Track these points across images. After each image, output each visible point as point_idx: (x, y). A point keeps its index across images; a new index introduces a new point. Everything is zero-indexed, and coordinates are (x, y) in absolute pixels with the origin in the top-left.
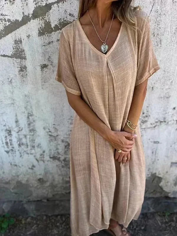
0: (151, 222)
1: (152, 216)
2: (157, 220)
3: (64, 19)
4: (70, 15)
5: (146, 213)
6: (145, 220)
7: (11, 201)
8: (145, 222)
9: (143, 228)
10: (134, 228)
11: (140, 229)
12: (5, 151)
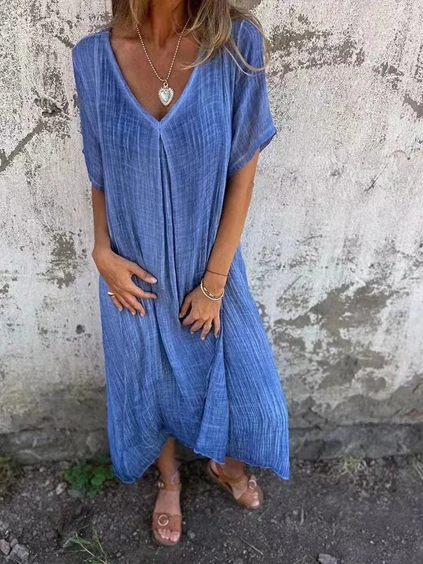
0: (403, 474)
1: (405, 462)
2: (416, 468)
3: (286, 26)
4: (301, 19)
5: (392, 457)
6: (392, 469)
7: (103, 429)
8: (391, 474)
9: (388, 486)
10: (369, 487)
11: (383, 488)
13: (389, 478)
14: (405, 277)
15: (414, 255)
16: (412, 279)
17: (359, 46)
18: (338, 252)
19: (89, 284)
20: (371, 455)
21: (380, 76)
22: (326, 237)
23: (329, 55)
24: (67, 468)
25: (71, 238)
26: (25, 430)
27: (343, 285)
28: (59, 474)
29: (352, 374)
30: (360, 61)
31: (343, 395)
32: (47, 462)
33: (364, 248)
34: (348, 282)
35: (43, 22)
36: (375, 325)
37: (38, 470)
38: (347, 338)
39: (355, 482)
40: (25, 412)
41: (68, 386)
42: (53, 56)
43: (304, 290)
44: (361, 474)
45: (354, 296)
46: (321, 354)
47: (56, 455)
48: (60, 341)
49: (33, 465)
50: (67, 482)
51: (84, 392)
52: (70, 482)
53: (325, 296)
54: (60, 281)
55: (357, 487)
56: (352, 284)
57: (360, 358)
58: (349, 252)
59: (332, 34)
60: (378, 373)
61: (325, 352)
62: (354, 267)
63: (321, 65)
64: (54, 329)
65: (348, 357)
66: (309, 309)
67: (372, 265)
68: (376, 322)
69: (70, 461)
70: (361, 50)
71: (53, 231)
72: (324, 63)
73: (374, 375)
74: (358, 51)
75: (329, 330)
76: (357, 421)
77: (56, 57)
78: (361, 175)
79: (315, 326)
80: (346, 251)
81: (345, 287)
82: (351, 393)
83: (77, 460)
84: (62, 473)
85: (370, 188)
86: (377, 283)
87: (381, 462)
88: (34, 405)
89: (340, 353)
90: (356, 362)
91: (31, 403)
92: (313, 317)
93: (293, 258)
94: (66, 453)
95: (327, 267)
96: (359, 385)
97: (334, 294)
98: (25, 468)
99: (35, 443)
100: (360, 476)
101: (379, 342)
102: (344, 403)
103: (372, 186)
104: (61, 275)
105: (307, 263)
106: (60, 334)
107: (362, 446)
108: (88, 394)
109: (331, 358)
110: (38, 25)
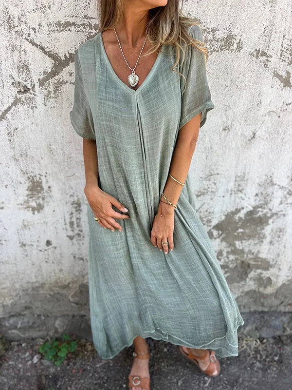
0: (288, 349)
1: (289, 341)
5: (279, 337)
6: (279, 346)
7: (68, 315)
8: (278, 350)
9: (276, 358)
10: (262, 359)
11: (273, 360)
12: (68, 236)
13: (277, 353)
14: (281, 203)
15: (287, 186)
16: (287, 204)
17: (238, 38)
18: (231, 185)
19: (54, 211)
20: (264, 335)
21: (254, 59)
22: (221, 174)
23: (217, 45)
24: (42, 343)
25: (40, 179)
26: (13, 316)
27: (236, 209)
28: (36, 348)
29: (246, 274)
30: (239, 48)
31: (241, 290)
32: (28, 339)
33: (250, 182)
34: (239, 207)
35: (16, 29)
36: (261, 238)
37: (21, 345)
38: (241, 248)
39: (251, 356)
40: (12, 303)
41: (42, 284)
42: (24, 52)
43: (208, 213)
44: (256, 350)
45: (245, 217)
46: (222, 260)
47: (33, 334)
48: (35, 252)
49: (18, 341)
50: (41, 354)
51: (53, 288)
52: (44, 354)
53: (223, 218)
54: (33, 209)
55: (253, 359)
56: (243, 208)
57: (252, 262)
58: (239, 185)
59: (218, 30)
60: (266, 274)
61: (226, 259)
62: (243, 196)
63: (211, 52)
64: (30, 243)
65: (243, 262)
66: (212, 227)
67: (257, 195)
68: (261, 235)
69: (43, 339)
70: (240, 40)
71: (27, 174)
72: (214, 51)
73: (263, 275)
74: (238, 41)
75: (227, 242)
76: (252, 310)
77: (26, 53)
78: (244, 129)
79: (218, 240)
80: (237, 185)
81: (238, 211)
82: (246, 289)
83: (49, 338)
84: (38, 347)
85: (252, 139)
86: (261, 207)
87: (272, 341)
88: (18, 298)
89: (236, 259)
90: (249, 266)
91: (16, 296)
92: (215, 233)
93: (199, 190)
94: (41, 333)
95: (223, 197)
96: (252, 283)
97: (230, 216)
98: (13, 343)
99: (19, 326)
100: (255, 351)
101: (265, 251)
102: (241, 296)
103: (254, 137)
104: (34, 204)
105: (209, 193)
106: (35, 247)
107: (256, 329)
108: (56, 289)
109: (230, 263)
110: (12, 32)
